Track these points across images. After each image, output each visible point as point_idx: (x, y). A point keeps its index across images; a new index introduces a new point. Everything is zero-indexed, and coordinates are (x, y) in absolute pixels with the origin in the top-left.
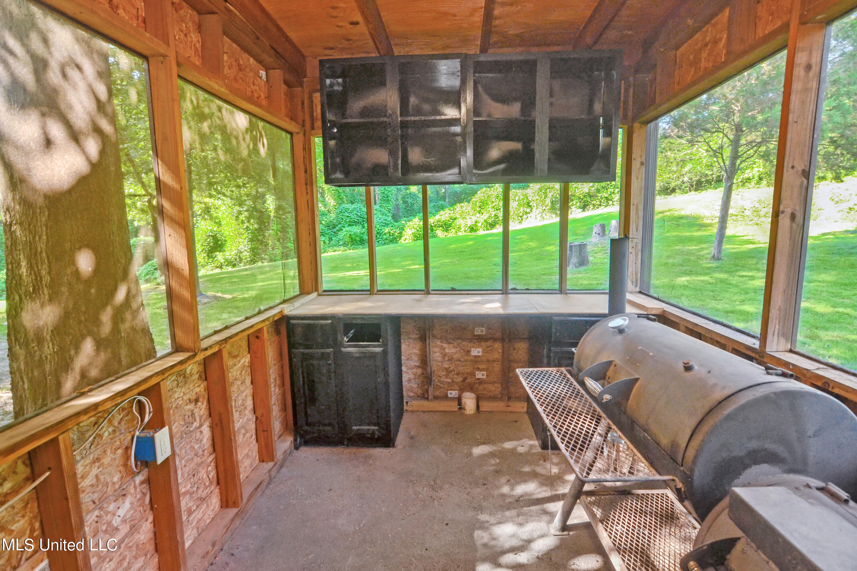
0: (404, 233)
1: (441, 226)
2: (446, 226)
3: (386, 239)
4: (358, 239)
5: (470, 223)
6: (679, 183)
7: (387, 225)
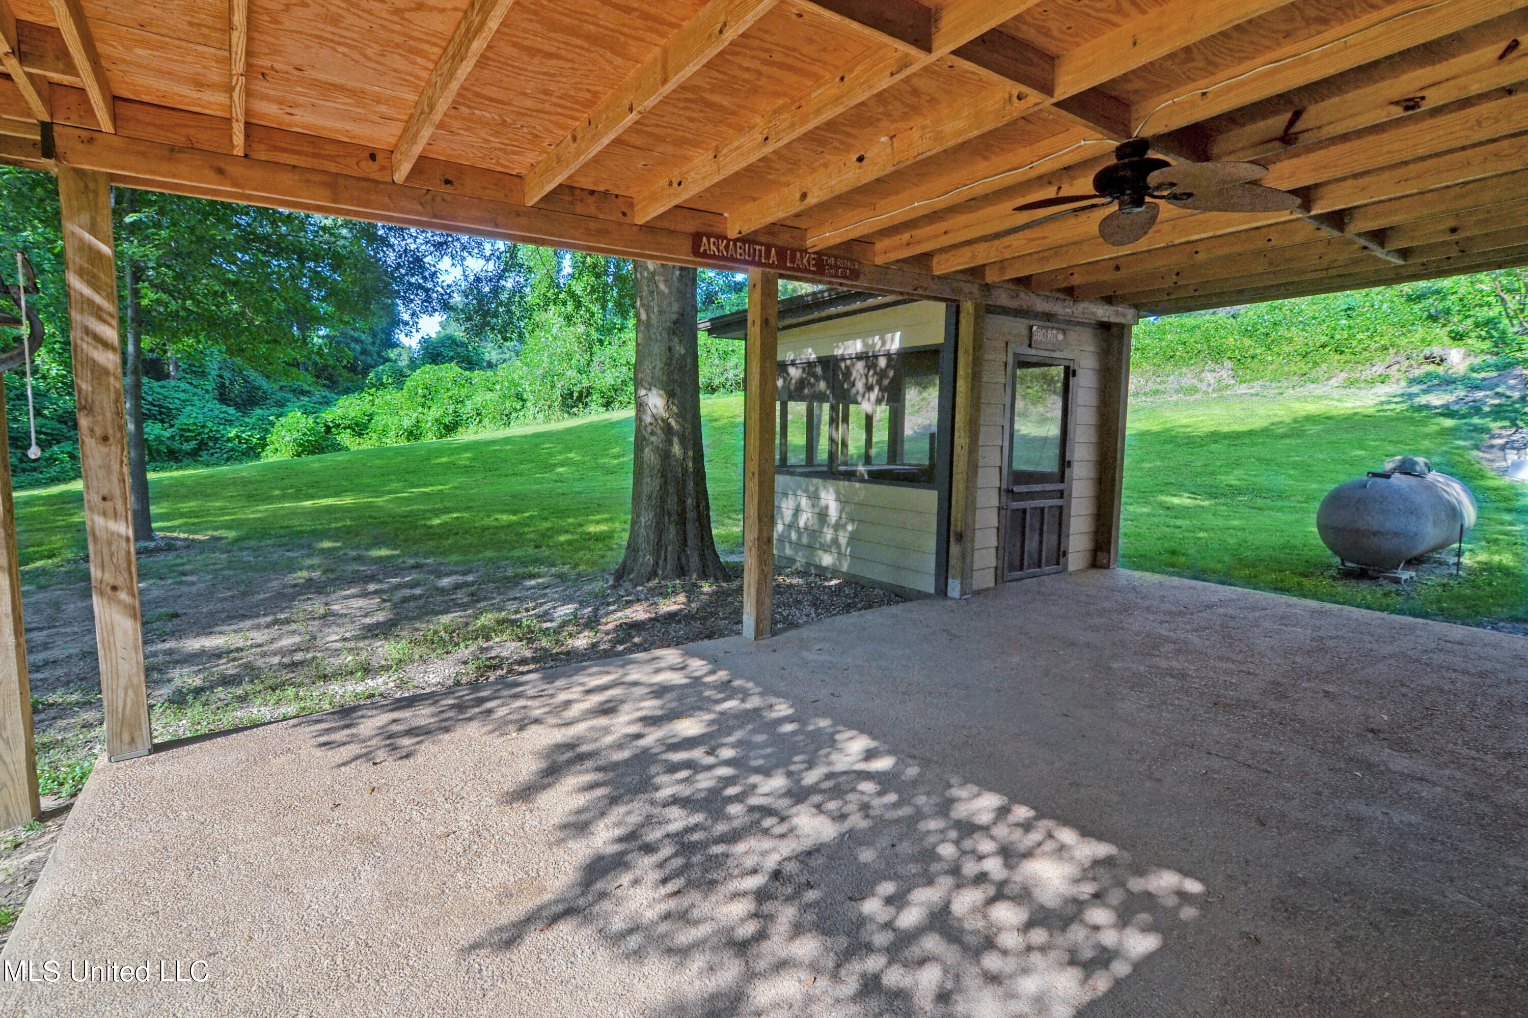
0: (269, 438)
1: (349, 427)
2: (359, 429)
3: (233, 450)
4: (163, 448)
5: (407, 423)
6: (722, 380)
7: (230, 422)
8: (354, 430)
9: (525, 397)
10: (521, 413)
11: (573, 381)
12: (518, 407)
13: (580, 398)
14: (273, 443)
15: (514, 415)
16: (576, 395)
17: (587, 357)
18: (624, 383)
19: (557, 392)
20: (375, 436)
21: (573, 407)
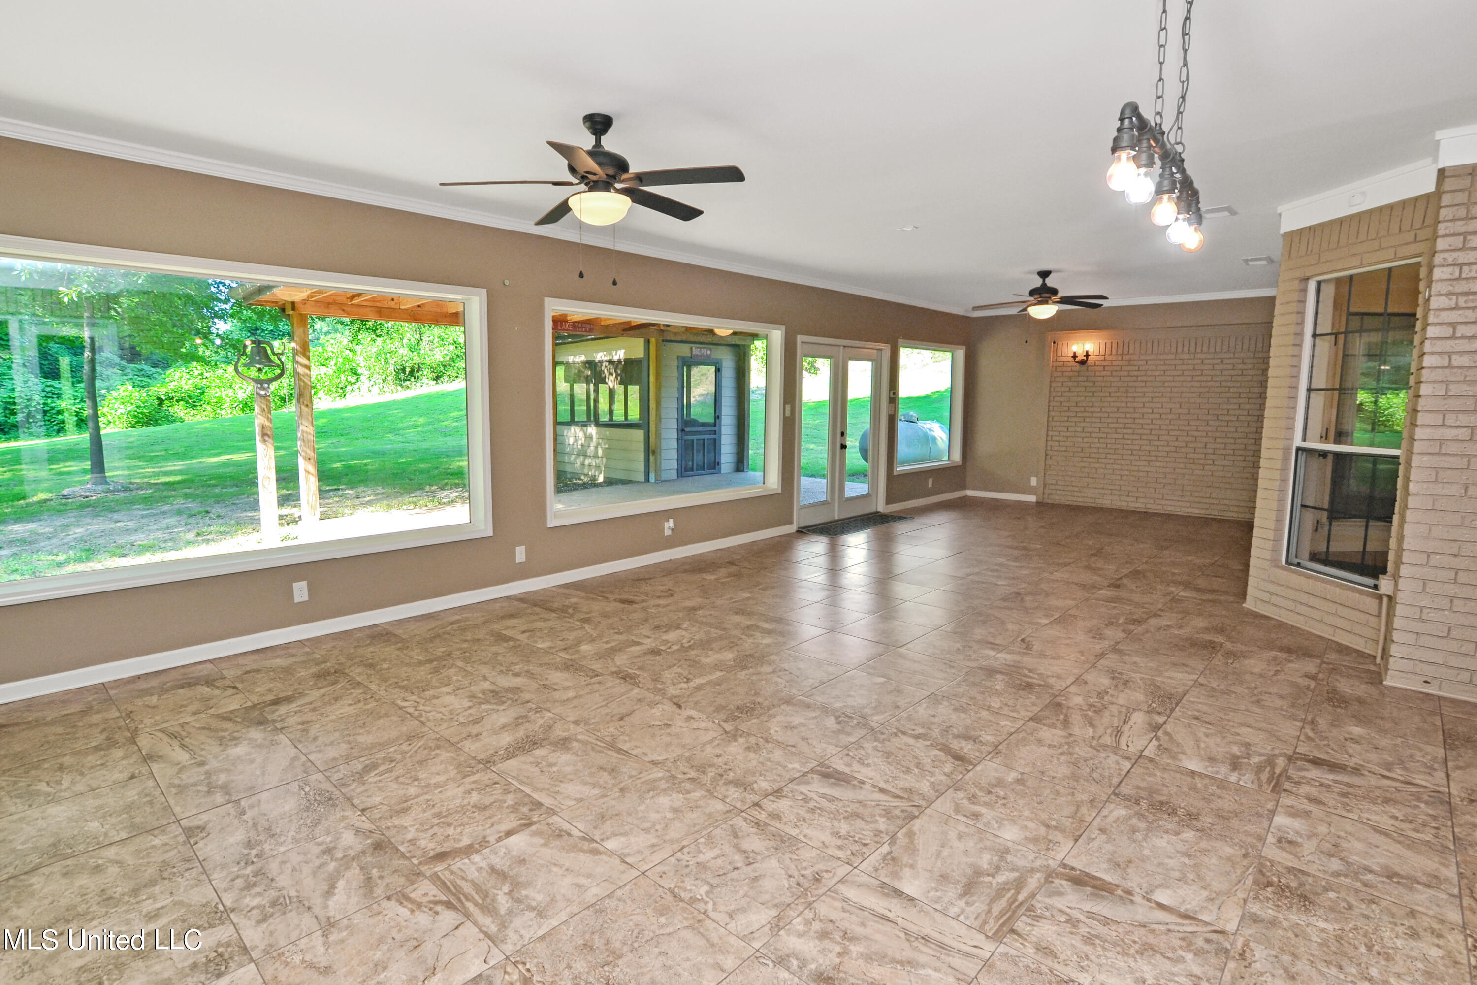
8: (187, 402)
9: (359, 371)
10: (356, 386)
11: (405, 358)
12: (353, 381)
13: (412, 372)
14: (104, 415)
15: (349, 388)
16: (408, 370)
17: (418, 337)
18: (452, 359)
19: (391, 368)
20: (209, 408)
21: (405, 380)
